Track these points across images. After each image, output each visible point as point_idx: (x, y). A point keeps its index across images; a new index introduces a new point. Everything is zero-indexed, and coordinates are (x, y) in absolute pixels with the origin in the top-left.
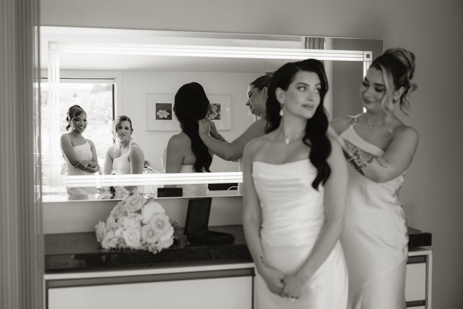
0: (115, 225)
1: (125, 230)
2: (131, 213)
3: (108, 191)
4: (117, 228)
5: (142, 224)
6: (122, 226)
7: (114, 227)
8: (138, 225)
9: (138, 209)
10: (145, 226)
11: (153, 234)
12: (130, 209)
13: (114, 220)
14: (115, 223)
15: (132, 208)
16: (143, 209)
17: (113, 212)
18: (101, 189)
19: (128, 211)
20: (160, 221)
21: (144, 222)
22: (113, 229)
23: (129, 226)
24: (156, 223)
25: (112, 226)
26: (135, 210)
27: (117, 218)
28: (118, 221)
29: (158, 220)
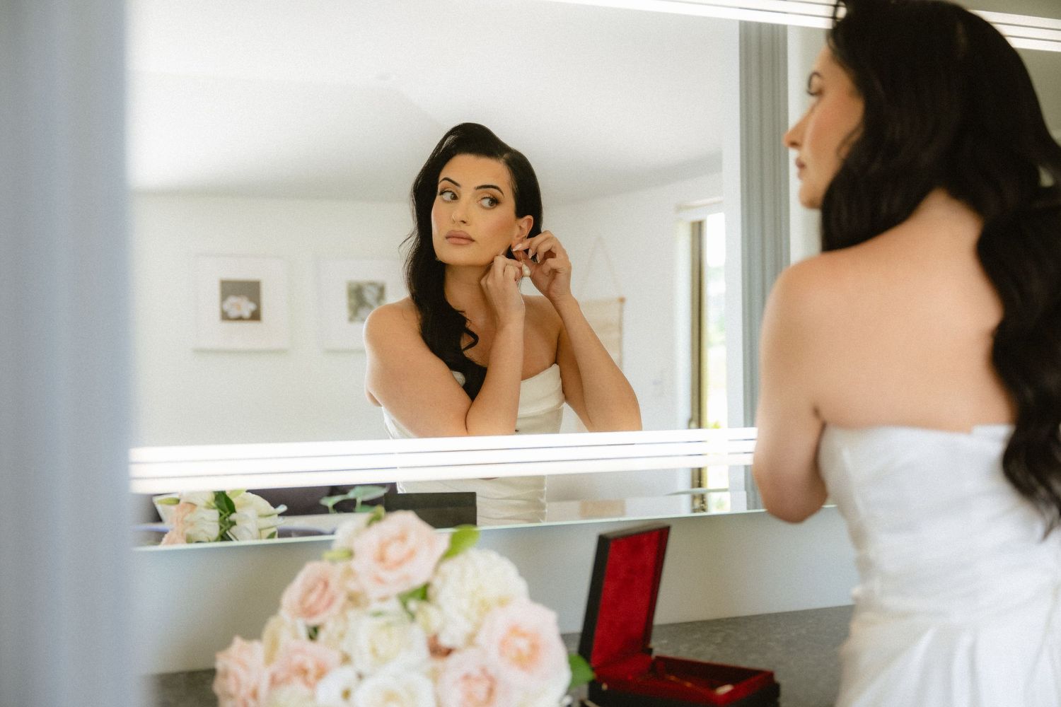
0: (312, 653)
1: (360, 677)
2: (384, 599)
3: (208, 507)
4: (322, 673)
5: (439, 651)
6: (346, 659)
7: (310, 665)
8: (422, 651)
9: (418, 581)
10: (453, 660)
11: (491, 691)
12: (380, 580)
13: (303, 633)
14: (310, 646)
15: (390, 576)
16: (437, 583)
17: (292, 595)
18: (181, 502)
19: (374, 592)
20: (524, 635)
21: (445, 641)
22: (303, 672)
23: (380, 659)
24: (504, 644)
25: (298, 659)
26: (404, 587)
27: (314, 621)
28: (322, 635)
29: (515, 631)
